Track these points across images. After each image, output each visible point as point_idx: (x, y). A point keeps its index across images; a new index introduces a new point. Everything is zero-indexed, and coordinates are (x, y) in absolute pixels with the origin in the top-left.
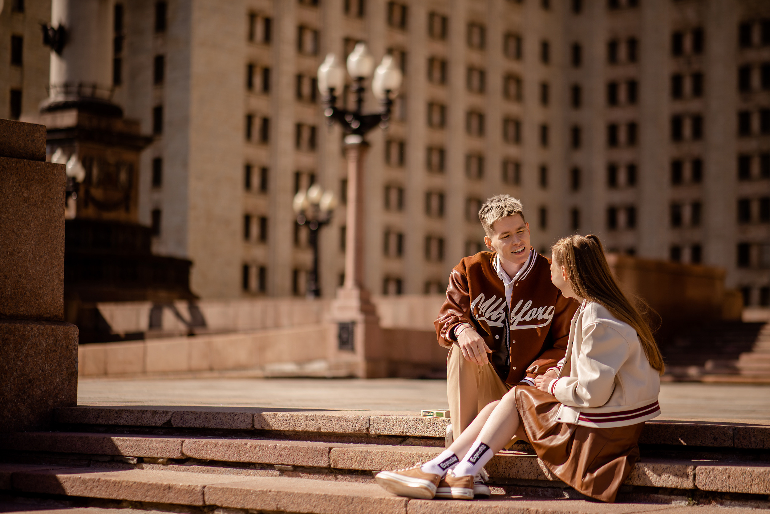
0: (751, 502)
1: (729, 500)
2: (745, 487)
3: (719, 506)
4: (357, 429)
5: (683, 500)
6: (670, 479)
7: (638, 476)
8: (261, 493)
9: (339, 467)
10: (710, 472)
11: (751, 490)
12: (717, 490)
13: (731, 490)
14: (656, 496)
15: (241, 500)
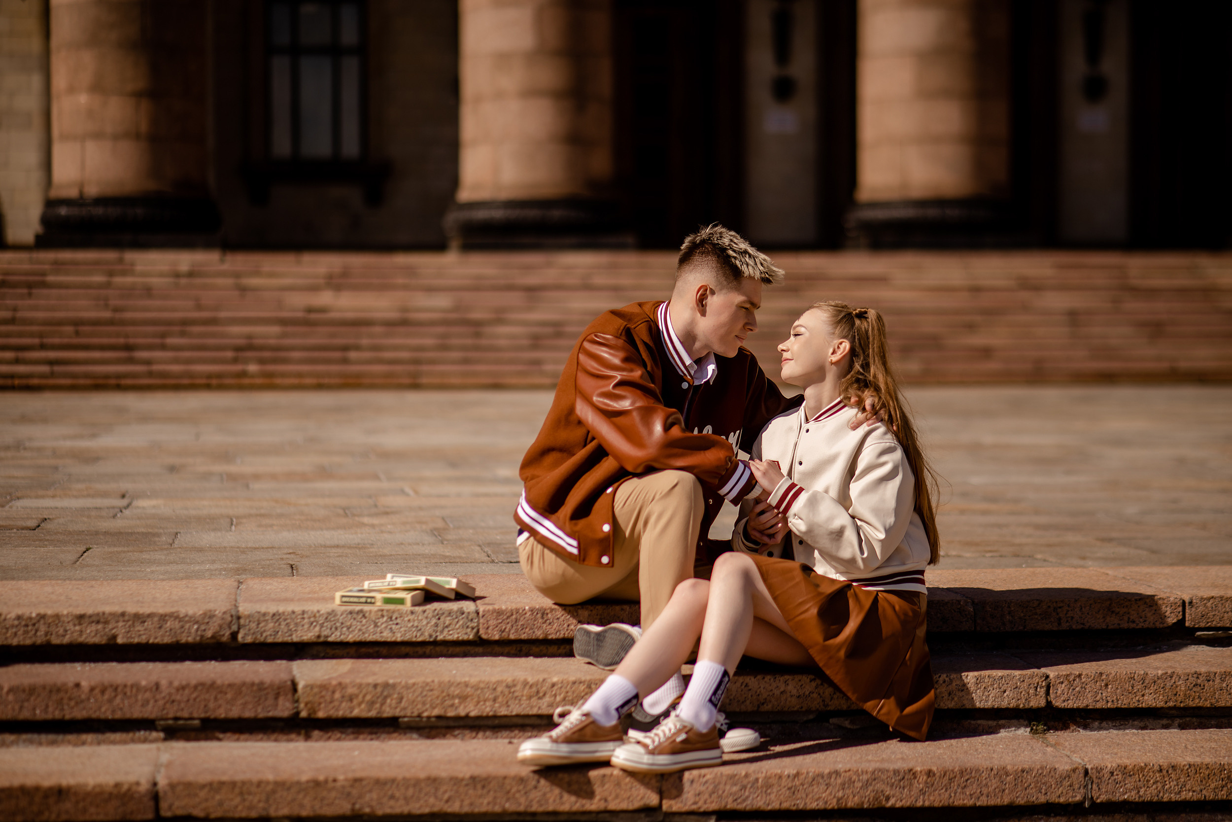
0: (1134, 721)
1: (1098, 719)
2: (1132, 699)
3: (1081, 731)
5: (1018, 727)
6: (1005, 694)
7: (950, 694)
10: (1074, 680)
11: (1142, 703)
12: (1087, 706)
13: (1109, 704)
14: (973, 722)
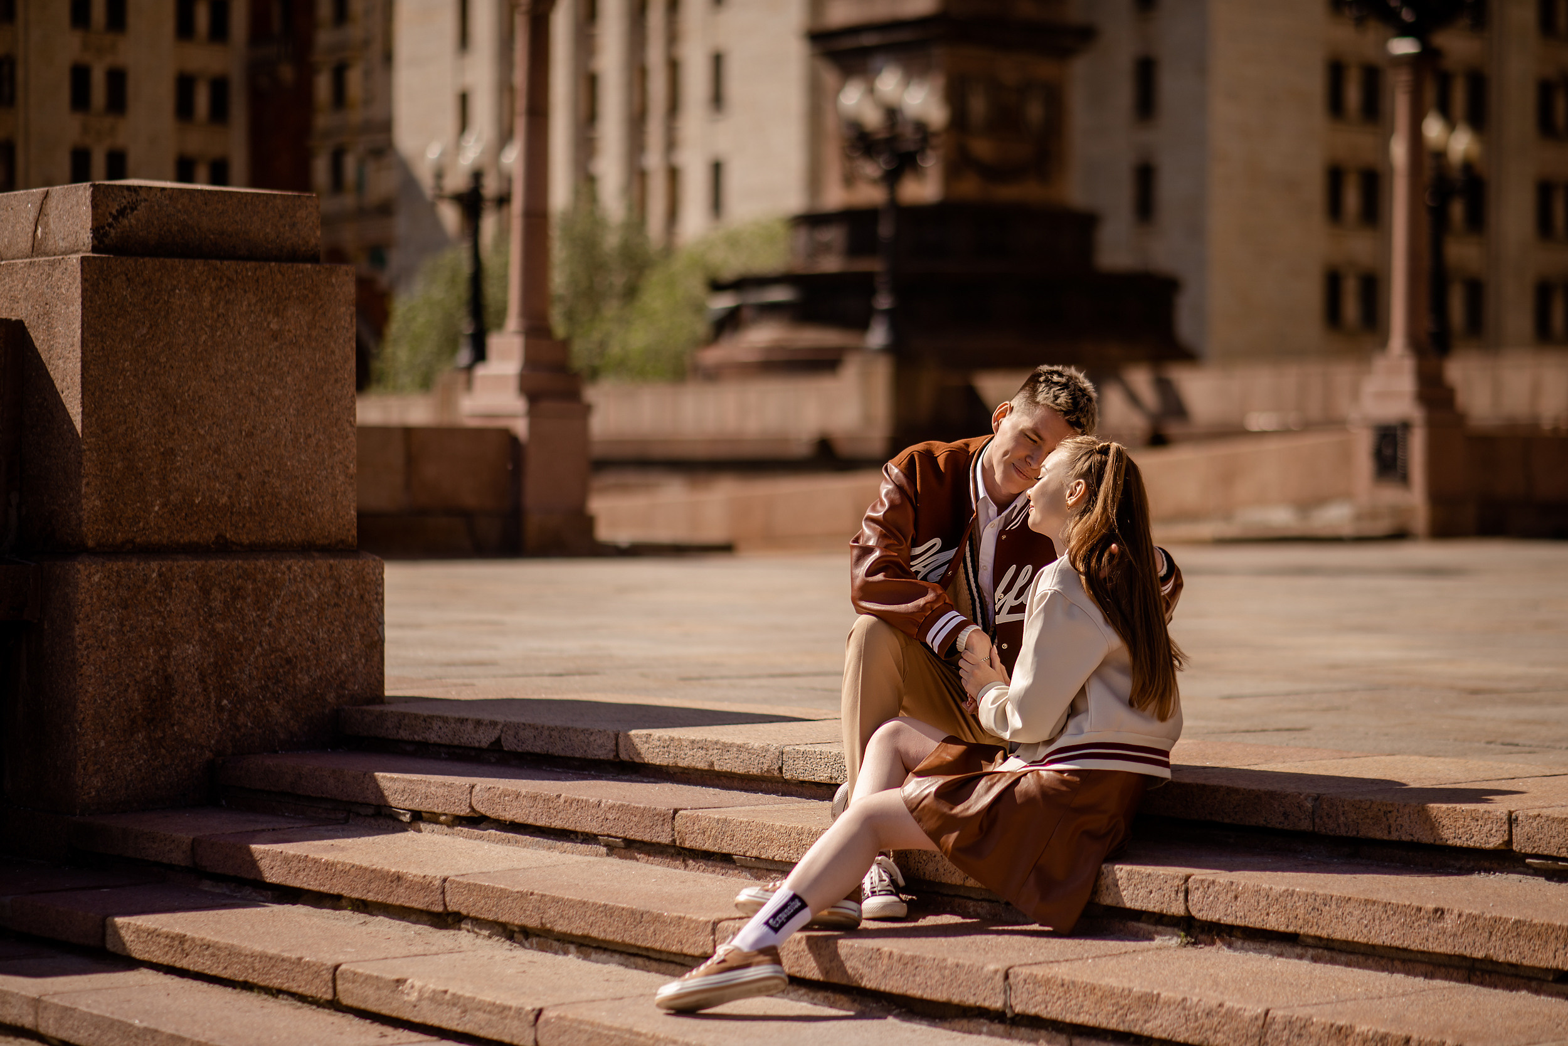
0: (1272, 945)
1: (1240, 938)
2: (1258, 917)
3: (1226, 949)
4: (765, 767)
5: (1174, 934)
6: (1152, 895)
7: (1107, 889)
8: (519, 895)
9: (687, 845)
10: (1208, 887)
11: (1266, 924)
12: (1219, 919)
13: (1238, 920)
14: (1136, 924)
15: (493, 907)
